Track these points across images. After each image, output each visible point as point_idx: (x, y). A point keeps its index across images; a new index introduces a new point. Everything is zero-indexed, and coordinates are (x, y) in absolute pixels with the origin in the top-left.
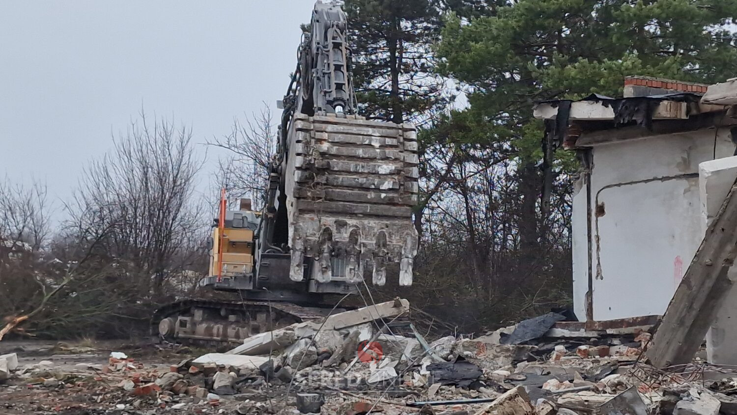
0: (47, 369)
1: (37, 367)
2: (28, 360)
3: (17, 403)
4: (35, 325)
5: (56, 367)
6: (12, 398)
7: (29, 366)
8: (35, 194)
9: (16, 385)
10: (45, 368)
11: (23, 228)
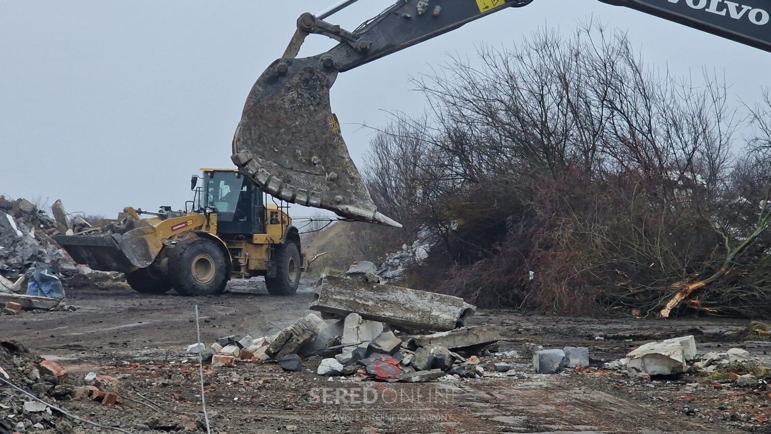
0: (740, 360)
1: (724, 357)
2: (709, 347)
3: (701, 409)
4: (716, 296)
5: (753, 358)
6: (693, 400)
7: (713, 355)
8: (709, 101)
9: (696, 382)
10: (736, 358)
11: (693, 151)
